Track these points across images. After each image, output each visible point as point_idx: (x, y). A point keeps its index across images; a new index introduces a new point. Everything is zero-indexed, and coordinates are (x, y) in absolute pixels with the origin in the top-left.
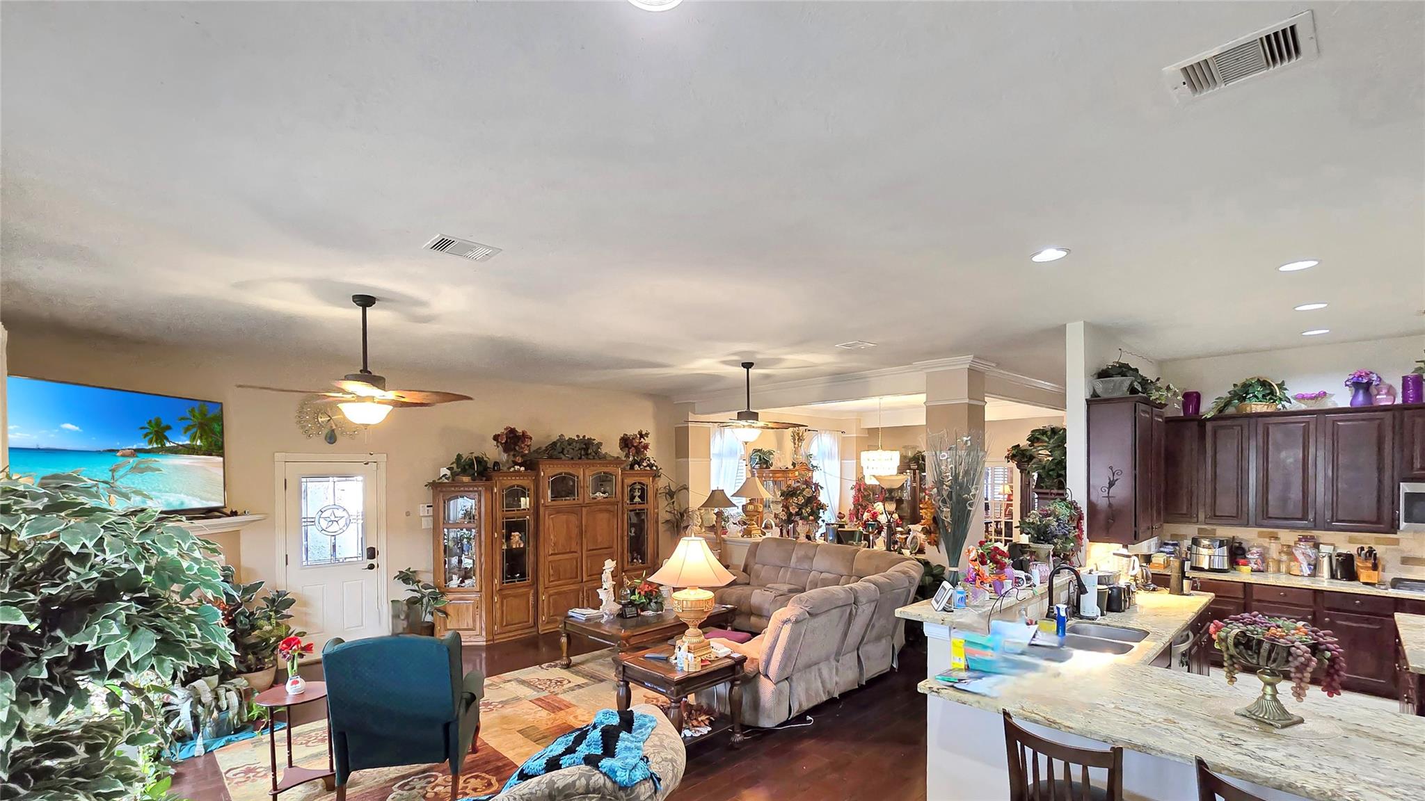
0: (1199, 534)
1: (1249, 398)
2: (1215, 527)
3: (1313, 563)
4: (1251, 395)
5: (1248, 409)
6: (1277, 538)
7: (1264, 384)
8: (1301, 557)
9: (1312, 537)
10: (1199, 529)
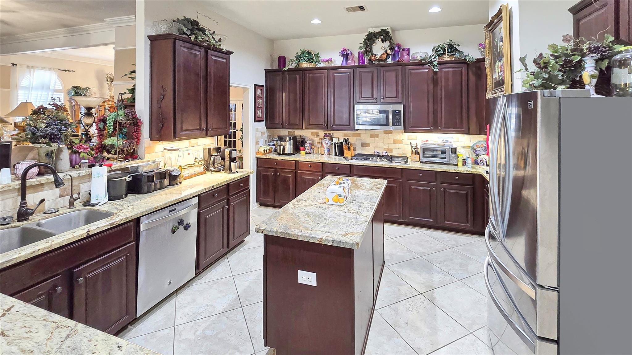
0: (289, 134)
1: (302, 60)
2: (294, 130)
3: (329, 148)
4: (302, 58)
5: (302, 65)
6: (318, 135)
7: (309, 53)
8: (325, 145)
9: (329, 134)
10: (289, 131)
